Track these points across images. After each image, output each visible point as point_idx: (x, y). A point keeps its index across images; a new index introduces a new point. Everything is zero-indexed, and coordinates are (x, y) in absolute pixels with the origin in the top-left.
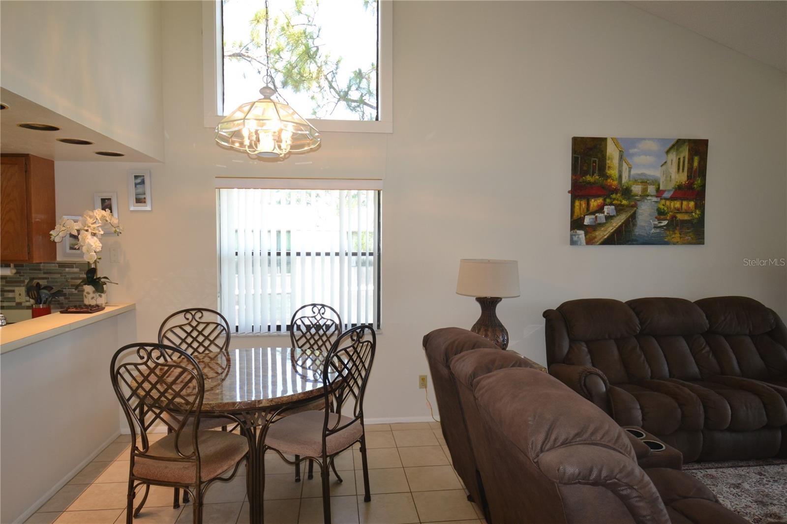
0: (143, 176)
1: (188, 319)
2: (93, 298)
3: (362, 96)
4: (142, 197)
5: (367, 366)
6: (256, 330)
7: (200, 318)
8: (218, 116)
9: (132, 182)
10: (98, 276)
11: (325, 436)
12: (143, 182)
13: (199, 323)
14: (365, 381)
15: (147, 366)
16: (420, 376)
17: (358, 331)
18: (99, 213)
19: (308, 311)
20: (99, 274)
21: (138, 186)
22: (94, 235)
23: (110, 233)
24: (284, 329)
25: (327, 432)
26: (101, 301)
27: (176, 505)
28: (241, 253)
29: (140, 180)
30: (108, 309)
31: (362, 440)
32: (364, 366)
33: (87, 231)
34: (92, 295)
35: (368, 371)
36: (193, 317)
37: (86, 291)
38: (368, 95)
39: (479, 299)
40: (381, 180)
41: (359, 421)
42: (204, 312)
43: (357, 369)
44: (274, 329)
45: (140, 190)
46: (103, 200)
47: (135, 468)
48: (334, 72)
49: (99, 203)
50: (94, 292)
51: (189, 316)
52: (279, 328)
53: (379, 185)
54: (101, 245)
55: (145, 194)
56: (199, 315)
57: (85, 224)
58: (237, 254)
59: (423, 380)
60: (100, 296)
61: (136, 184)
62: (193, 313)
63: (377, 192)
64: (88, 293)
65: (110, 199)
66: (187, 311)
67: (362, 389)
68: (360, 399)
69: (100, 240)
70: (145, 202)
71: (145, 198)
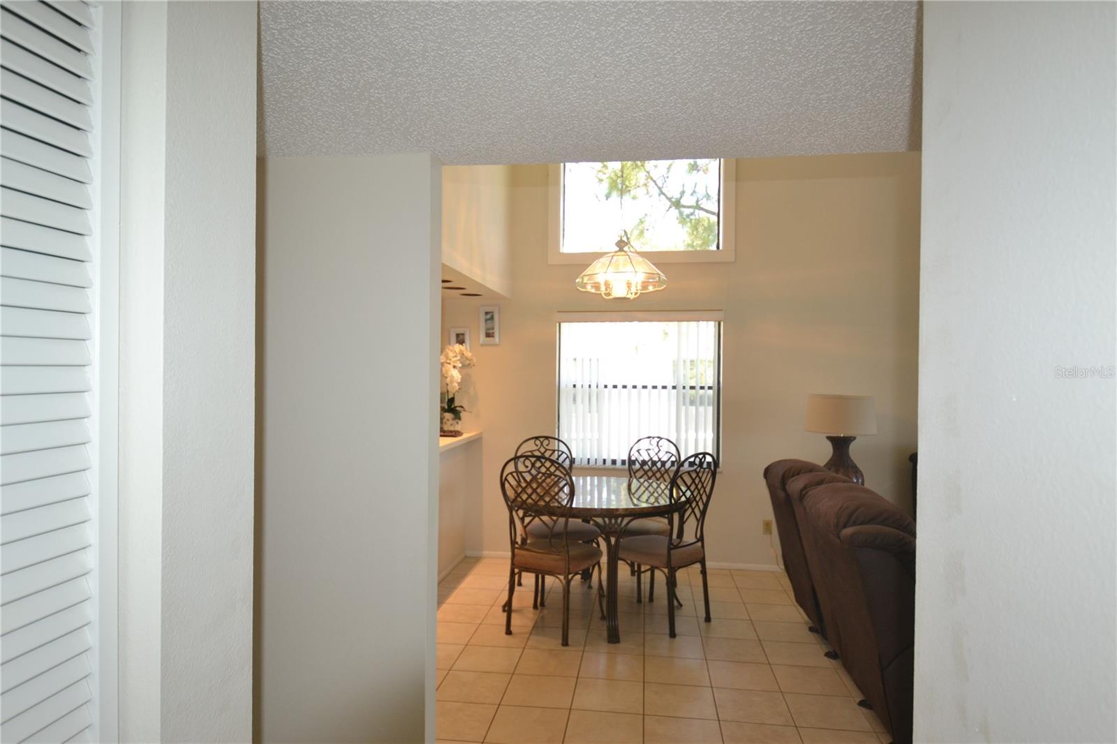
0: (493, 312)
1: (537, 445)
2: (451, 425)
3: (698, 201)
4: (491, 331)
5: (708, 490)
6: (592, 462)
7: (547, 445)
8: (560, 253)
9: (483, 318)
10: (456, 405)
11: (669, 550)
12: (492, 318)
13: (546, 450)
14: (706, 505)
15: (531, 474)
16: (764, 521)
17: (701, 456)
18: (458, 347)
19: (644, 445)
20: (457, 403)
21: (488, 322)
22: (454, 367)
23: (466, 366)
24: (619, 463)
25: (672, 547)
26: (458, 428)
27: (535, 607)
28: (578, 386)
29: (490, 317)
30: (465, 436)
31: (703, 562)
32: (705, 491)
33: (449, 363)
34: (451, 422)
35: (709, 497)
36: (542, 443)
37: (446, 418)
38: (705, 199)
39: (829, 438)
40: (722, 310)
41: (699, 544)
42: (551, 440)
43: (699, 492)
44: (609, 463)
45: (489, 326)
46: (458, 335)
47: (516, 558)
48: (665, 176)
49: (453, 338)
50: (453, 419)
51: (538, 442)
52: (614, 462)
53: (720, 315)
54: (460, 377)
55: (493, 329)
56: (546, 442)
57: (447, 358)
58: (574, 386)
59: (767, 525)
60: (458, 423)
61: (486, 320)
62: (542, 439)
63: (717, 323)
64: (448, 420)
65: (463, 334)
66: (537, 438)
67: (703, 513)
68: (701, 520)
69: (460, 372)
70: (493, 336)
71: (493, 333)
